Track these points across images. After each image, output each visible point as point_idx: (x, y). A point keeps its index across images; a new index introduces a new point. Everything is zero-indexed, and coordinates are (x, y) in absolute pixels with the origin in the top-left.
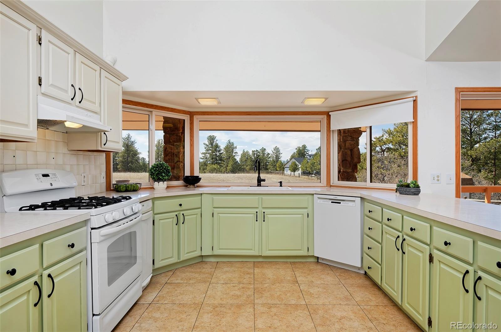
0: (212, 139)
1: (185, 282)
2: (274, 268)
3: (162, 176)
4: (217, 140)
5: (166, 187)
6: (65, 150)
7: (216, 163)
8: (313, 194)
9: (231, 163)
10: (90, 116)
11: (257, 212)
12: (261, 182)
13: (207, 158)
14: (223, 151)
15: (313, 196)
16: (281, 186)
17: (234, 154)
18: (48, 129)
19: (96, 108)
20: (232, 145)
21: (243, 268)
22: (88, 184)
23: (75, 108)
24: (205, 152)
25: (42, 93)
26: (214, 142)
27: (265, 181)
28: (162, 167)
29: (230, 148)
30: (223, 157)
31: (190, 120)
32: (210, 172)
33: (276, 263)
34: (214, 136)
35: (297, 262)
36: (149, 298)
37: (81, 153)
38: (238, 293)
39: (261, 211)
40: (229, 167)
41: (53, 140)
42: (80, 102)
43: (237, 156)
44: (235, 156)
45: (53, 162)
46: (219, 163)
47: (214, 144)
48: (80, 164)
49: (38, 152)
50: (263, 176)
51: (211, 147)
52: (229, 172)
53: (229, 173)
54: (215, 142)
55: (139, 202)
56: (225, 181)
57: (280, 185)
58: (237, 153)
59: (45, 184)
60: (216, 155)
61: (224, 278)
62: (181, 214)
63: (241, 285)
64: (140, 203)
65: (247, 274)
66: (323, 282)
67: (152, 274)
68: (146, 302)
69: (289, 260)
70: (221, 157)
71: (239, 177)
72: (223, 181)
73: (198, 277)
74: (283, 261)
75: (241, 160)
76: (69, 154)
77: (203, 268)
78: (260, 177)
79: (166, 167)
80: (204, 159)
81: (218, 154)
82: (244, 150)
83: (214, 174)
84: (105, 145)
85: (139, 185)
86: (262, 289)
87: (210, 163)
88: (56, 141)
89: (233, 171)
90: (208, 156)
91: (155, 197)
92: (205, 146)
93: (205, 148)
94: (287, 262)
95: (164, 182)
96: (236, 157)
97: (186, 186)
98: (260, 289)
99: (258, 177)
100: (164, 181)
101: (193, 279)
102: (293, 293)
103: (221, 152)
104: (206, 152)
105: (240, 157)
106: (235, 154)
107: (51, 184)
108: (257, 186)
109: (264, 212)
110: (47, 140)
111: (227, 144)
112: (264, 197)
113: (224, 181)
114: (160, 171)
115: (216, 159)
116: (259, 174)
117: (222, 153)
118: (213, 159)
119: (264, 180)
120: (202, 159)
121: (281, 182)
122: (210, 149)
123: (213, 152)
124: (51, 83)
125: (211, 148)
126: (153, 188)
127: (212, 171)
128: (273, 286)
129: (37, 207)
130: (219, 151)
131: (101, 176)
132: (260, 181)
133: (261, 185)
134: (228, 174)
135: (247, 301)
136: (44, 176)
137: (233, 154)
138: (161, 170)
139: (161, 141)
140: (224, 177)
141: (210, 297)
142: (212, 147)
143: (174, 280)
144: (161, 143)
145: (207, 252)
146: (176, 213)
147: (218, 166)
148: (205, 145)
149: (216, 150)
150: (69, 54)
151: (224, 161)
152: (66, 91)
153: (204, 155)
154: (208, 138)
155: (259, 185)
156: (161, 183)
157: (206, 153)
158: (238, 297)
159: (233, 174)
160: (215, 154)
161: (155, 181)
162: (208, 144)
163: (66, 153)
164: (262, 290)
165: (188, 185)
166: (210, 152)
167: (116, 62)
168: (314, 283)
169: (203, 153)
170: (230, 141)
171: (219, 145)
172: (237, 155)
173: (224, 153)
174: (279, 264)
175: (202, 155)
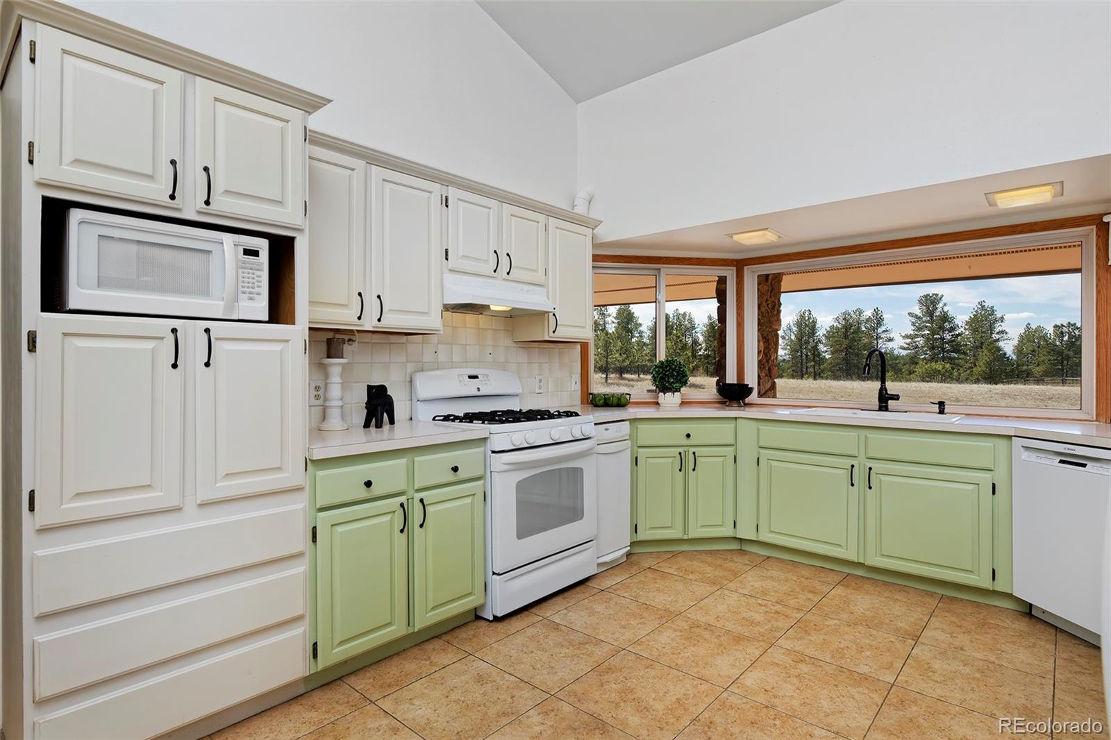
0: (930, 303)
1: (681, 574)
2: (886, 597)
3: (668, 382)
4: (945, 305)
5: (680, 402)
6: (509, 342)
7: (943, 359)
8: (1010, 437)
9: (984, 357)
10: (528, 291)
11: (853, 466)
12: (889, 401)
13: (917, 347)
14: (962, 329)
15: (1009, 442)
16: (942, 412)
17: (995, 336)
18: (482, 314)
19: (539, 277)
20: (989, 314)
21: (810, 579)
22: (548, 392)
23: (504, 283)
24: (912, 333)
25: (450, 270)
26: (937, 308)
27: (898, 399)
28: (670, 366)
29: (984, 321)
30: (962, 343)
31: (737, 275)
32: (923, 380)
33: (903, 589)
34: (937, 295)
35: (962, 600)
36: (607, 582)
37: (536, 345)
38: (758, 617)
39: (865, 465)
40: (979, 369)
41: (489, 329)
42: (508, 274)
43: (1005, 342)
44: (998, 340)
45: (490, 358)
46: (951, 359)
47: (937, 313)
48: (534, 361)
49: (468, 346)
50: (892, 387)
51: (928, 322)
52: (978, 379)
53: (977, 381)
54: (939, 309)
55: (593, 424)
56: (962, 400)
57: (940, 411)
58: (1006, 333)
59: (471, 388)
60: (943, 339)
61: (756, 586)
62: (691, 453)
63: (778, 608)
64: (595, 424)
65: (808, 592)
66: (992, 658)
67: (629, 548)
68: (599, 585)
69: (941, 591)
70: (959, 345)
71: (1006, 392)
72: (954, 401)
73: (707, 573)
74: (924, 589)
75: (1019, 350)
76: (514, 347)
77: (733, 561)
78: (886, 390)
79: (676, 367)
80: (910, 349)
81: (948, 337)
82: (1029, 324)
83: (934, 385)
84: (554, 332)
85: (628, 397)
86: (815, 625)
87: (924, 359)
88: (495, 330)
89: (990, 378)
90: (921, 342)
91: (638, 417)
92: (913, 320)
93: (913, 324)
94: (932, 594)
95: (676, 393)
96: (1001, 344)
97: (724, 403)
98: (812, 624)
99: (881, 390)
100: (673, 392)
101: (698, 574)
102: (881, 655)
103: (957, 333)
104: (916, 333)
105: (1016, 342)
106: (997, 336)
107: (479, 389)
108: (877, 408)
109: (870, 469)
110: (482, 329)
111: (976, 311)
112: (872, 435)
113: (958, 401)
114: (665, 374)
115: (943, 349)
116: (883, 382)
117: (959, 335)
118: (933, 348)
119: (896, 397)
120: (904, 349)
121: (941, 404)
122: (926, 327)
123: (933, 333)
124: (461, 253)
125: (927, 324)
126: (657, 403)
127: (930, 377)
128: (846, 629)
129: (456, 418)
130: (952, 329)
131: (571, 380)
132: (884, 400)
133: (889, 407)
134: (975, 387)
135: (763, 636)
136: (470, 377)
137: (993, 336)
138: (666, 372)
139: (807, 313)
140: (959, 391)
141: (701, 608)
142: (932, 321)
143: (665, 567)
144: (807, 318)
145: (746, 532)
146: (681, 450)
147: (948, 366)
148: (911, 318)
149: (942, 328)
150: (490, 208)
151: (965, 353)
152: (487, 261)
153: (908, 341)
154: (920, 302)
155: (883, 407)
156: (669, 394)
157: (917, 336)
158: (752, 623)
159: (989, 385)
160: (938, 336)
161: (660, 391)
162: (920, 315)
163: (510, 345)
164: (814, 627)
165: (726, 402)
166: (927, 332)
167: (593, 197)
168: (964, 652)
169: (907, 337)
170: (984, 304)
171: (951, 314)
172: (1005, 336)
173: (967, 333)
174: (907, 592)
175: (904, 341)
